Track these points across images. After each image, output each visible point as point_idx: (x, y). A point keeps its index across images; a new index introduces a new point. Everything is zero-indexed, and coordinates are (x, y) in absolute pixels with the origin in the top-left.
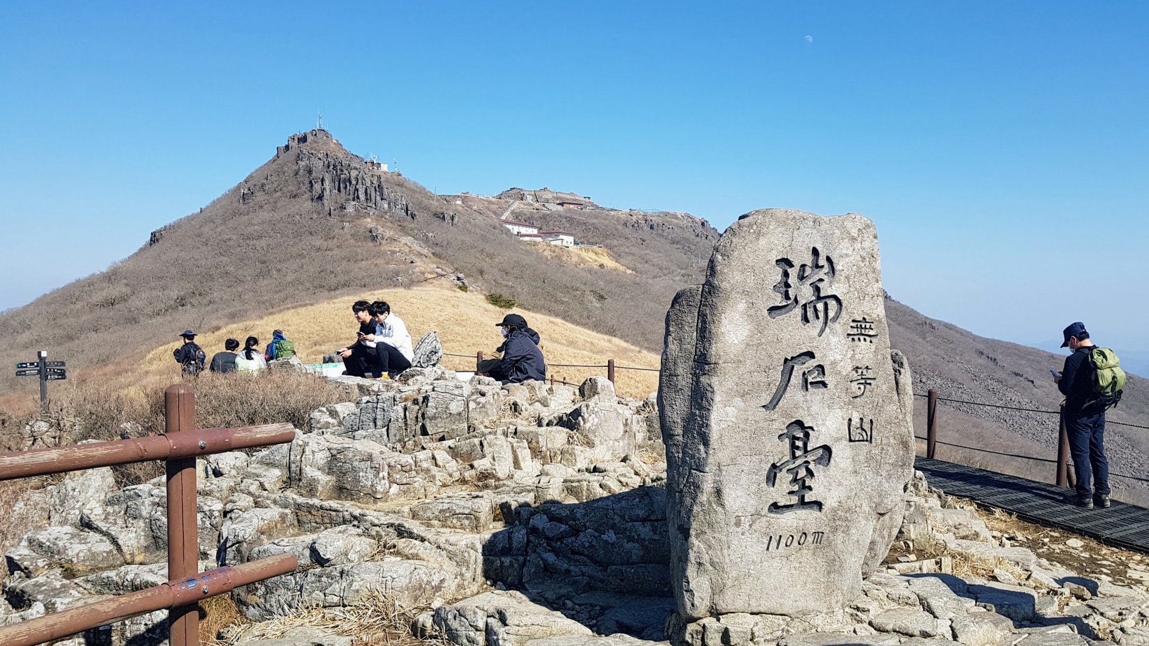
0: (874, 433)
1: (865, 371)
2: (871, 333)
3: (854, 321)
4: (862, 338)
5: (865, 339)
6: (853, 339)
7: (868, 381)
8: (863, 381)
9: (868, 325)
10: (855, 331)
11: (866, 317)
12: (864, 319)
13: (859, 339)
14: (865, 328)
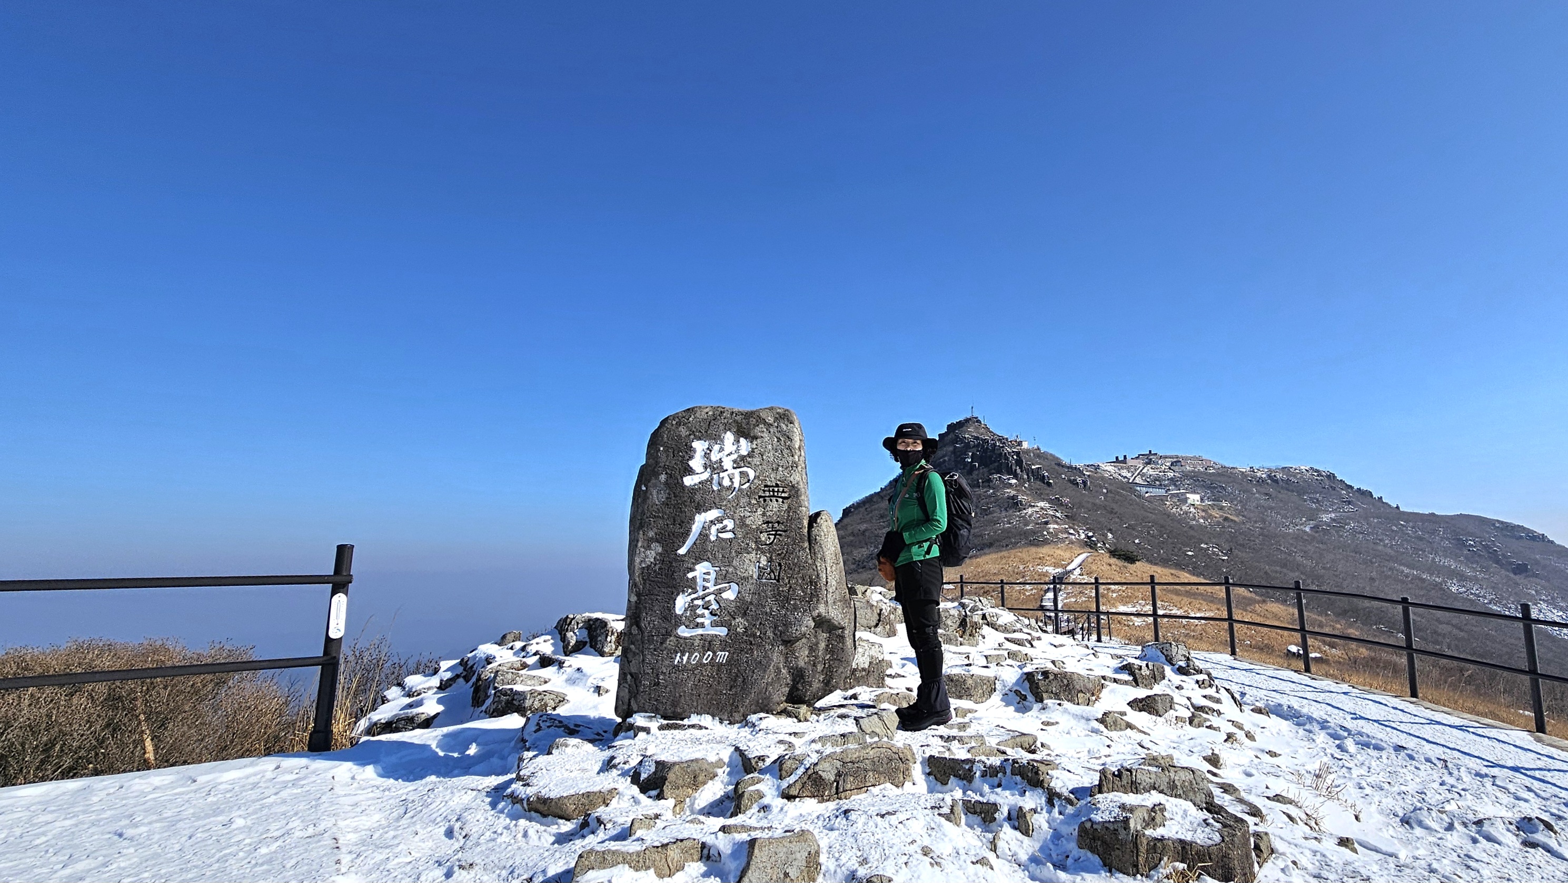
0: (782, 574)
1: (776, 525)
2: (783, 495)
3: (766, 486)
4: (774, 499)
5: (777, 501)
6: (765, 501)
7: (778, 533)
8: (774, 533)
9: (781, 489)
10: (767, 494)
11: (778, 483)
12: (776, 484)
13: (771, 500)
14: (778, 491)
